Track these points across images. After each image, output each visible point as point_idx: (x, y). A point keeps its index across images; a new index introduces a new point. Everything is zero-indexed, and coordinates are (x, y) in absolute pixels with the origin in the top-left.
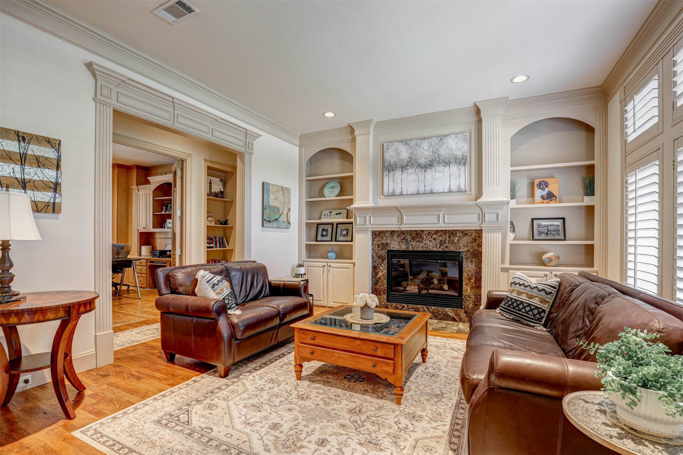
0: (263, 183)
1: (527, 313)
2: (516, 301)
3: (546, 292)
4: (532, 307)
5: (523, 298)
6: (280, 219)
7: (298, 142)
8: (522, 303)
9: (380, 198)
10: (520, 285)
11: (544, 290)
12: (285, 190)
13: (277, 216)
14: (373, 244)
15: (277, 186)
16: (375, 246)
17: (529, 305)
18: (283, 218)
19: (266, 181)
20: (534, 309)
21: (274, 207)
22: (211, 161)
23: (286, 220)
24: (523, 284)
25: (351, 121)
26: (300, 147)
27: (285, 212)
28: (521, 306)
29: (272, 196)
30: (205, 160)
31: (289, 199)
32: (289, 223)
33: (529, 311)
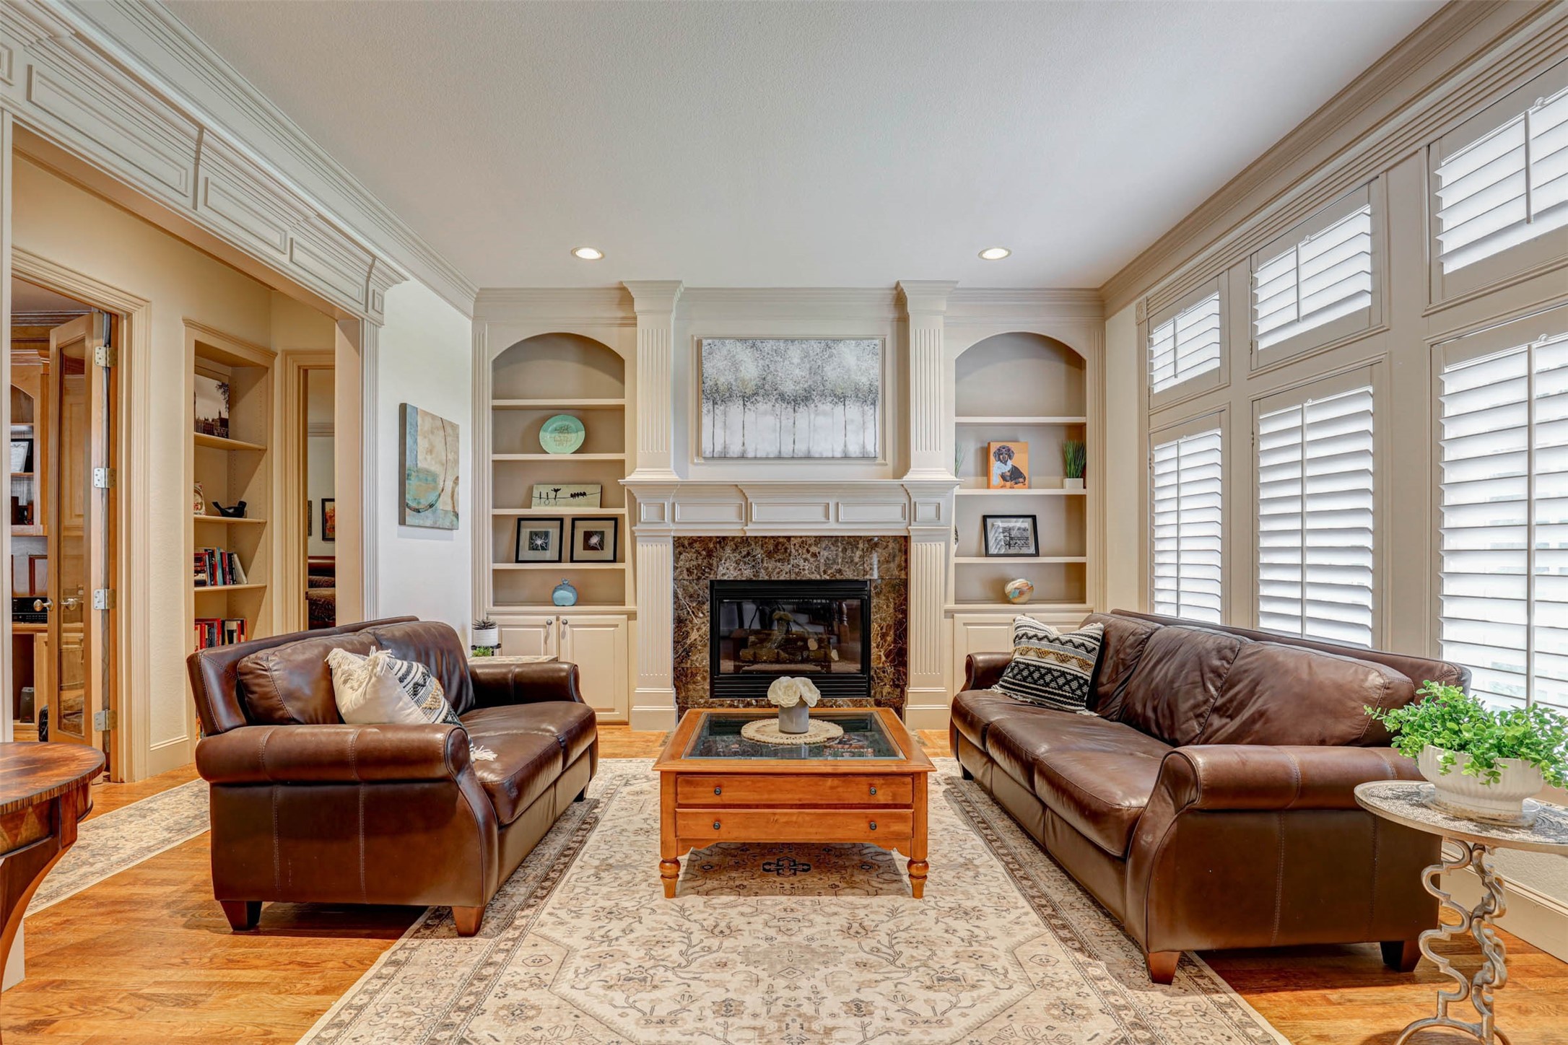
0: (403, 408)
1: (1060, 688)
2: (1038, 668)
3: (1086, 649)
4: (1069, 677)
5: (1051, 662)
6: (440, 505)
7: (470, 306)
8: (1049, 671)
9: (693, 463)
10: (1040, 639)
11: (1083, 645)
12: (449, 430)
13: (432, 498)
14: (675, 568)
15: (434, 417)
16: (681, 572)
17: (1063, 674)
18: (444, 504)
19: (410, 402)
20: (1072, 680)
21: (427, 472)
22: (206, 329)
23: (449, 508)
24: (1036, 636)
25: (625, 277)
26: (476, 319)
27: (449, 484)
28: (1048, 678)
29: (422, 444)
30: (189, 323)
31: (457, 453)
32: (457, 515)
33: (1064, 685)
